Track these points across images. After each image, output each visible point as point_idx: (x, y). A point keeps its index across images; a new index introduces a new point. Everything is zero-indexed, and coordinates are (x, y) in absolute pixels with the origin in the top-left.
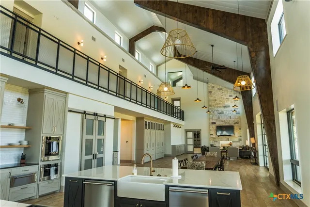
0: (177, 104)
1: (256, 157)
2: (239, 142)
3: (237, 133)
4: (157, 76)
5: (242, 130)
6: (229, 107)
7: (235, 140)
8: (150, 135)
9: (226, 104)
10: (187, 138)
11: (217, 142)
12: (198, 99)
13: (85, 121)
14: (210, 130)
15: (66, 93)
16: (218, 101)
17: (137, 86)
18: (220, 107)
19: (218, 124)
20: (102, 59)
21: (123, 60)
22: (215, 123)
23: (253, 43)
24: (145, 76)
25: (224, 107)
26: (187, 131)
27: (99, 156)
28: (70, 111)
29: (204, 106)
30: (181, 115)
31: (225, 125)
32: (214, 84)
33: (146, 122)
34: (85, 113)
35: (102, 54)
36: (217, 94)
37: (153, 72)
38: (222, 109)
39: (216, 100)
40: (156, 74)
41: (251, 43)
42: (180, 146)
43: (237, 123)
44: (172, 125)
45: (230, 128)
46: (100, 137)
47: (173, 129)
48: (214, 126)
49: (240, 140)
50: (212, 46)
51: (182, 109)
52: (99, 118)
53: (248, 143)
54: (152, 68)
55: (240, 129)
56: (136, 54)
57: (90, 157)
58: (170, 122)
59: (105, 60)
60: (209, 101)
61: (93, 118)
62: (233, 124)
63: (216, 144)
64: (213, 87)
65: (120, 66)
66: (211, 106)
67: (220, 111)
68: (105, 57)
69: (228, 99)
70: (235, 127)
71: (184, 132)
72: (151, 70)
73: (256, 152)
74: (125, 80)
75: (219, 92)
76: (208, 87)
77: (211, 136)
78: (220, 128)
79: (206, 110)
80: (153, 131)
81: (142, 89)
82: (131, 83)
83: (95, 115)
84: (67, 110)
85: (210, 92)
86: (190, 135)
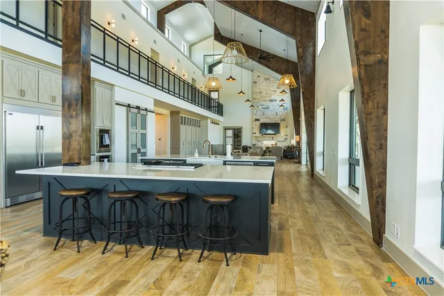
0: (214, 95)
1: (300, 156)
2: (284, 141)
3: (283, 131)
4: (190, 58)
5: (288, 129)
6: (275, 100)
7: (280, 139)
8: (186, 132)
9: (273, 97)
10: (225, 137)
11: (260, 141)
12: (241, 92)
13: (130, 114)
14: (253, 128)
15: (112, 85)
16: (263, 94)
17: (169, 72)
18: (265, 101)
19: (263, 121)
20: (133, 41)
21: (155, 42)
22: (259, 120)
23: (301, 38)
24: (179, 61)
25: (270, 100)
26: (226, 129)
27: (142, 150)
28: (118, 104)
29: (248, 100)
30: (219, 109)
31: (269, 122)
32: (260, 72)
33: (182, 117)
34: (129, 106)
35: (133, 36)
36: (263, 86)
37: (185, 53)
38: (268, 103)
39: (261, 92)
40: (188, 56)
41: (299, 38)
42: (218, 146)
43: (284, 120)
44: (209, 121)
45: (275, 127)
46: (143, 131)
47: (210, 126)
48: (258, 123)
49: (286, 139)
50: (261, 31)
51: (221, 102)
52: (142, 112)
53: (294, 142)
54: (184, 48)
55: (287, 127)
56: (166, 30)
57: (136, 151)
58: (207, 118)
59: (136, 43)
60: (253, 93)
61: (136, 111)
62: (279, 122)
63: (259, 144)
64: (259, 77)
65: (152, 49)
66: (254, 99)
67: (265, 106)
68: (137, 39)
69: (275, 91)
70: (281, 125)
71: (222, 130)
72: (183, 51)
73: (300, 151)
74: (156, 64)
75: (265, 83)
76: (253, 75)
77: (254, 135)
78: (265, 126)
79: (249, 104)
80: (190, 128)
81: (174, 76)
82: (163, 68)
83: (138, 108)
84: (114, 103)
85: (255, 82)
86: (230, 133)
